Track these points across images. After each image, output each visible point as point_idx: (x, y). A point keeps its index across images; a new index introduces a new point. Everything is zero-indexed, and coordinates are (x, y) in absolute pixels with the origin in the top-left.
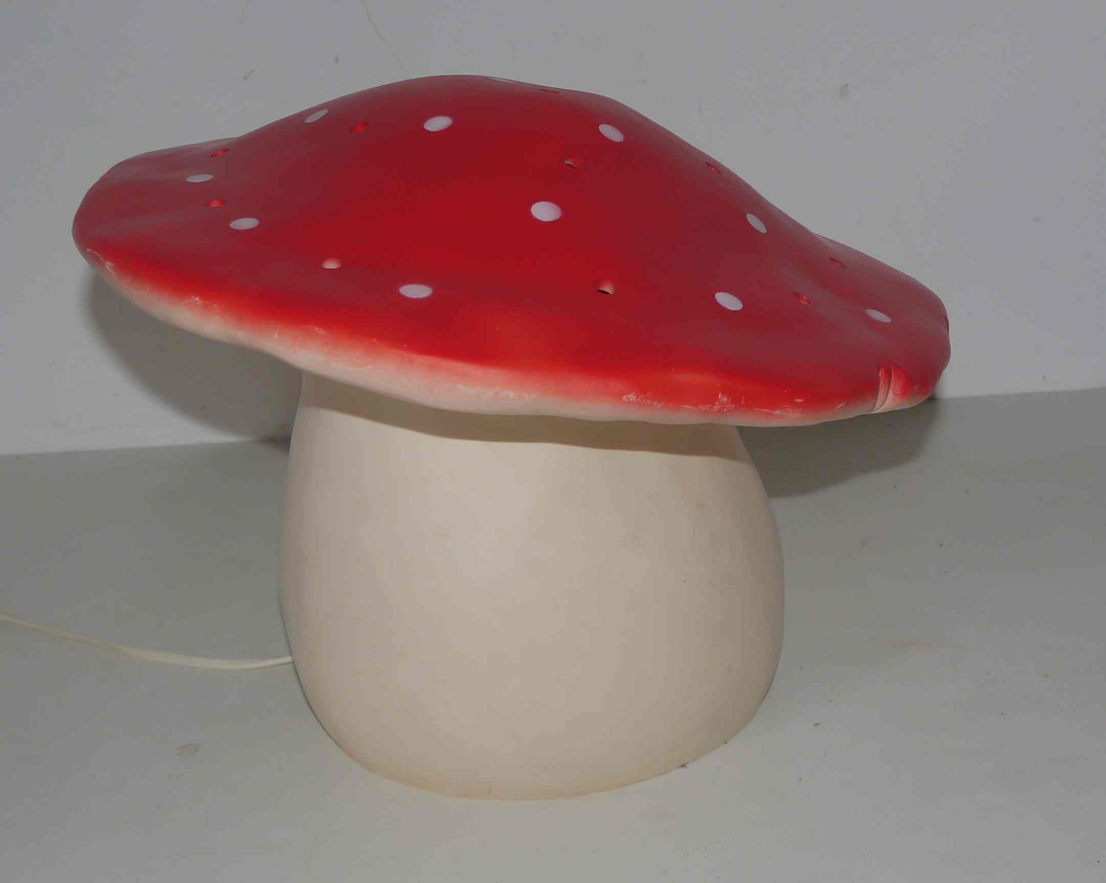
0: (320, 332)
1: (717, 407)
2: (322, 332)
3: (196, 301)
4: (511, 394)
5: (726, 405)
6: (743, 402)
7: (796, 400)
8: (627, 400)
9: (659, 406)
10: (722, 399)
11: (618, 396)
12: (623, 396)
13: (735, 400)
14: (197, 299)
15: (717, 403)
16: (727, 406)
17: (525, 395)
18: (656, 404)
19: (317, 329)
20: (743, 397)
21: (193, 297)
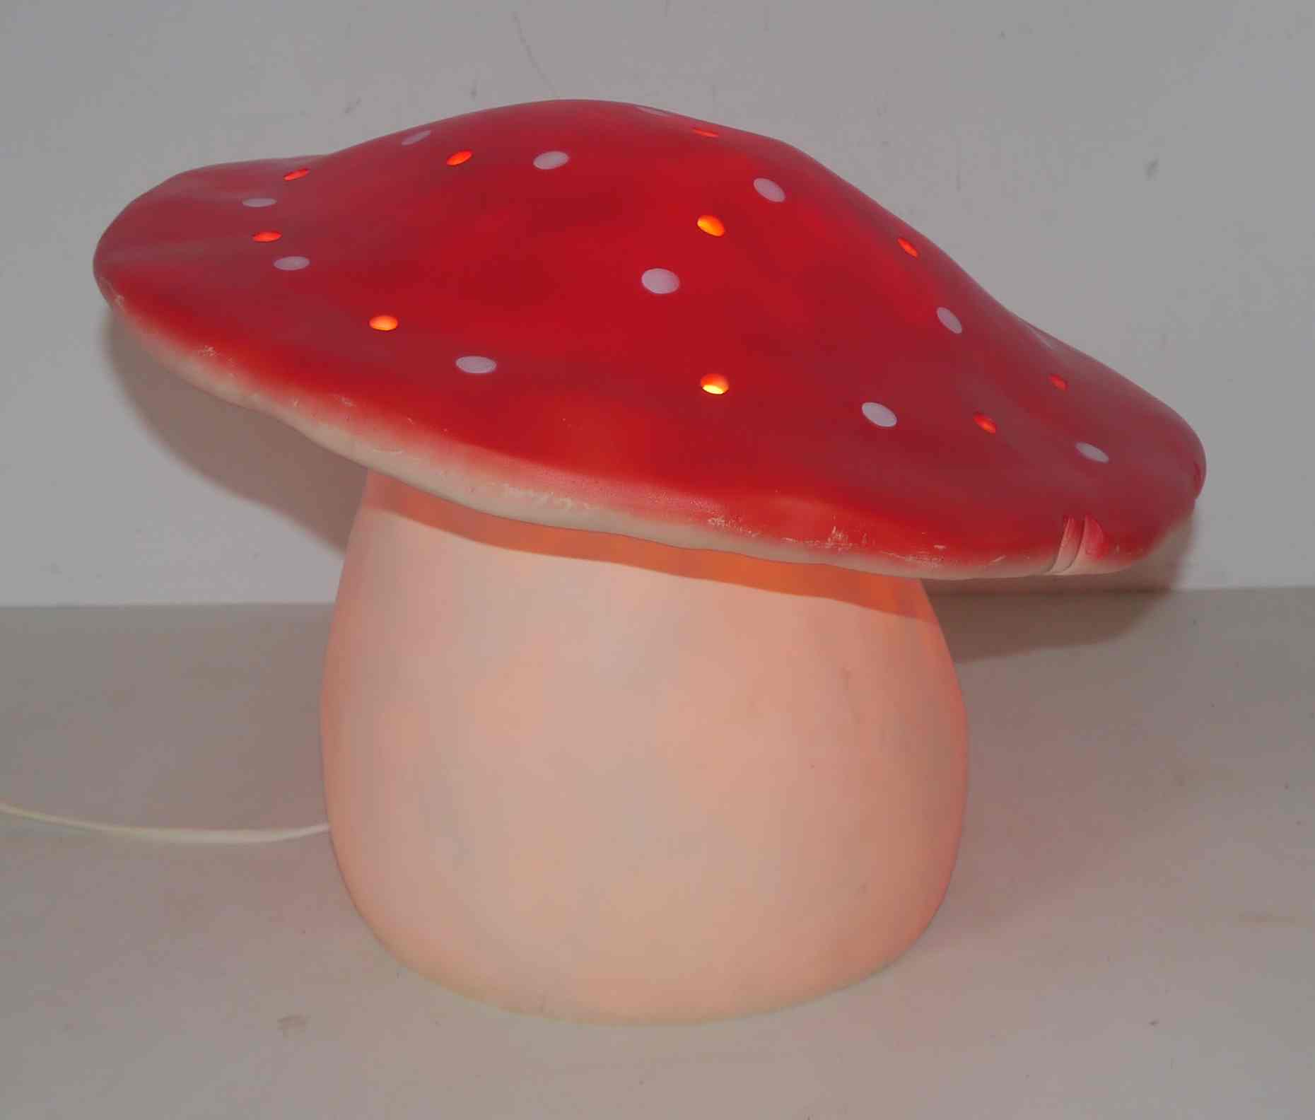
0: (346, 403)
1: (829, 544)
2: (348, 403)
3: (209, 352)
4: (569, 503)
5: (842, 542)
6: (864, 542)
7: (936, 546)
8: (713, 524)
9: (753, 536)
10: (837, 535)
11: (702, 518)
12: (709, 518)
13: (854, 538)
14: (210, 349)
15: (829, 540)
16: (842, 545)
17: (586, 504)
18: (750, 532)
19: (343, 399)
20: (865, 535)
21: (206, 347)
